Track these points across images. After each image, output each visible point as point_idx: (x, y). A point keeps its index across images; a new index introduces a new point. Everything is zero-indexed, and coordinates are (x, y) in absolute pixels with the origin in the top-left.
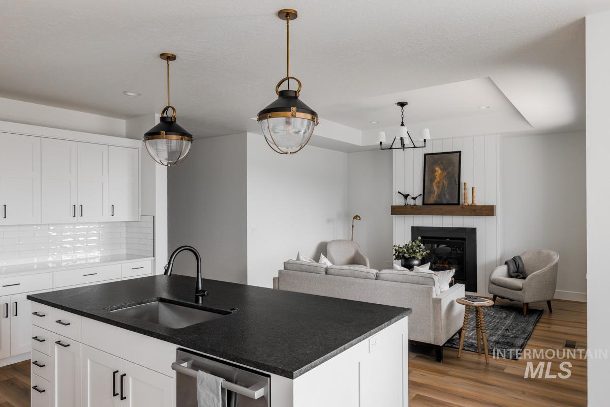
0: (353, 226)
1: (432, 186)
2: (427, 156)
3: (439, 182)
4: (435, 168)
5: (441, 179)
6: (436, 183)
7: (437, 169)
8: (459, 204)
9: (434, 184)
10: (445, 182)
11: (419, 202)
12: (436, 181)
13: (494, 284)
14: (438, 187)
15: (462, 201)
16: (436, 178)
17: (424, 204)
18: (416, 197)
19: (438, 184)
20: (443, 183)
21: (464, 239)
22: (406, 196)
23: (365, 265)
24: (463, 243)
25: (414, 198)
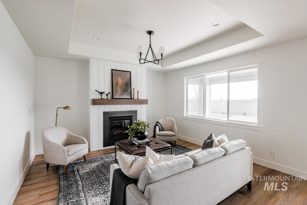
0: (57, 115)
1: (117, 88)
2: (113, 71)
3: (121, 86)
4: (118, 78)
5: (121, 85)
6: (119, 87)
7: (119, 79)
8: (131, 98)
9: (118, 87)
10: (124, 86)
11: (109, 97)
12: (119, 86)
13: (158, 136)
14: (120, 89)
15: (132, 97)
16: (119, 84)
17: (113, 98)
18: (108, 94)
19: (120, 87)
20: (123, 87)
21: (132, 116)
22: (101, 93)
23: (85, 143)
24: (131, 118)
25: (107, 95)
